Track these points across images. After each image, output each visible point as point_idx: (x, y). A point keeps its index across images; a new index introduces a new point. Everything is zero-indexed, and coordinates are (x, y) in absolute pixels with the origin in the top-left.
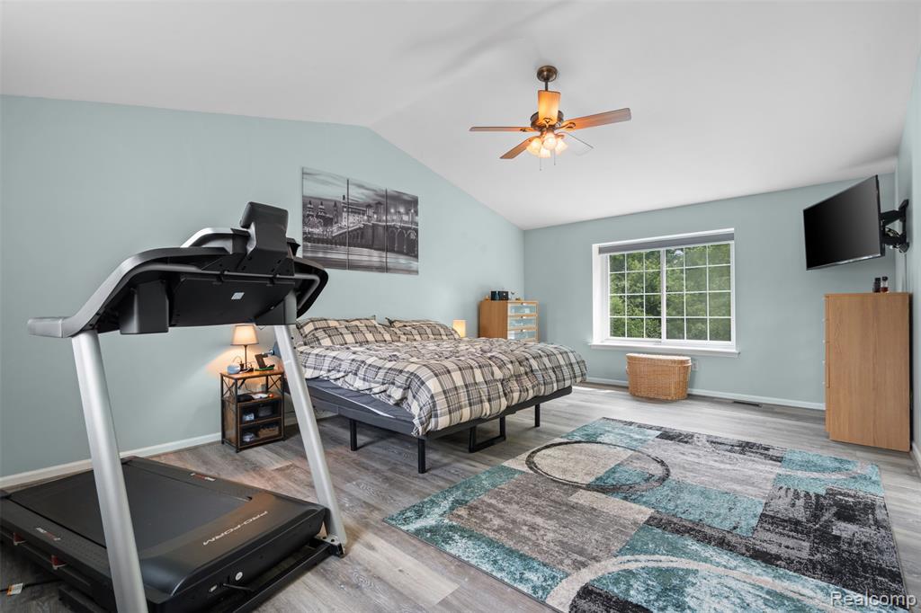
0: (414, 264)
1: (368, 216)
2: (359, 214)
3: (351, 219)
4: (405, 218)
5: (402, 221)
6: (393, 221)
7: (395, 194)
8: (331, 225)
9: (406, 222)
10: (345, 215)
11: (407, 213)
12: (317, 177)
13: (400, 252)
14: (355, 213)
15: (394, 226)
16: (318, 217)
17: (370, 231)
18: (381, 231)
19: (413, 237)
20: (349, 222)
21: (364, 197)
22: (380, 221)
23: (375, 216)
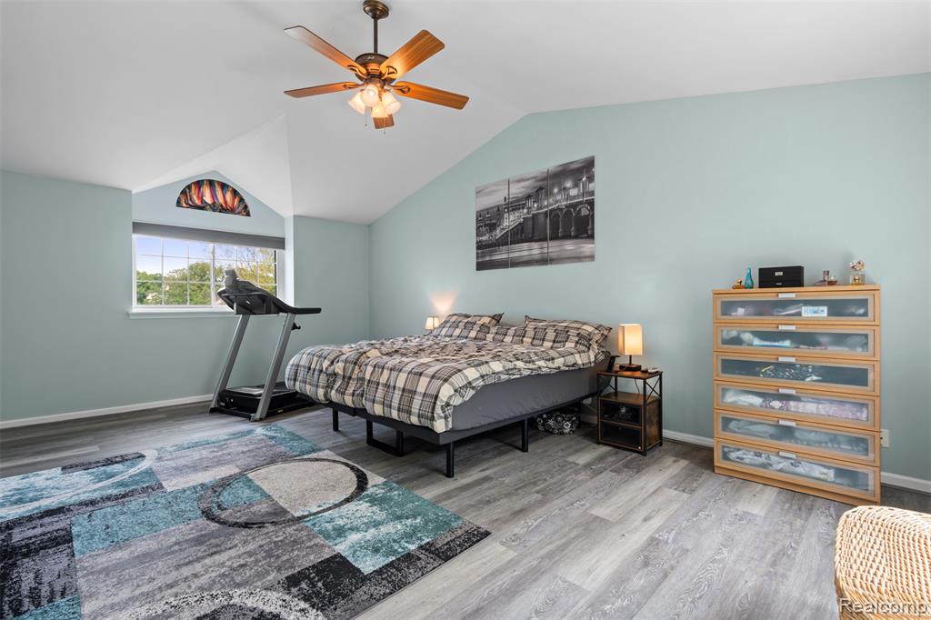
0: (586, 247)
1: (529, 208)
2: (519, 209)
3: (512, 217)
4: (573, 192)
5: (569, 197)
6: (557, 202)
7: (560, 169)
8: (495, 229)
9: (574, 197)
10: (506, 215)
11: (576, 185)
12: (486, 190)
13: (567, 237)
14: (515, 210)
15: (558, 209)
16: (486, 225)
17: (530, 223)
18: (542, 218)
19: (584, 212)
20: (510, 221)
21: (523, 190)
22: (541, 208)
23: (536, 205)
